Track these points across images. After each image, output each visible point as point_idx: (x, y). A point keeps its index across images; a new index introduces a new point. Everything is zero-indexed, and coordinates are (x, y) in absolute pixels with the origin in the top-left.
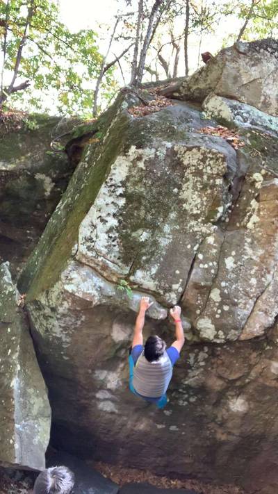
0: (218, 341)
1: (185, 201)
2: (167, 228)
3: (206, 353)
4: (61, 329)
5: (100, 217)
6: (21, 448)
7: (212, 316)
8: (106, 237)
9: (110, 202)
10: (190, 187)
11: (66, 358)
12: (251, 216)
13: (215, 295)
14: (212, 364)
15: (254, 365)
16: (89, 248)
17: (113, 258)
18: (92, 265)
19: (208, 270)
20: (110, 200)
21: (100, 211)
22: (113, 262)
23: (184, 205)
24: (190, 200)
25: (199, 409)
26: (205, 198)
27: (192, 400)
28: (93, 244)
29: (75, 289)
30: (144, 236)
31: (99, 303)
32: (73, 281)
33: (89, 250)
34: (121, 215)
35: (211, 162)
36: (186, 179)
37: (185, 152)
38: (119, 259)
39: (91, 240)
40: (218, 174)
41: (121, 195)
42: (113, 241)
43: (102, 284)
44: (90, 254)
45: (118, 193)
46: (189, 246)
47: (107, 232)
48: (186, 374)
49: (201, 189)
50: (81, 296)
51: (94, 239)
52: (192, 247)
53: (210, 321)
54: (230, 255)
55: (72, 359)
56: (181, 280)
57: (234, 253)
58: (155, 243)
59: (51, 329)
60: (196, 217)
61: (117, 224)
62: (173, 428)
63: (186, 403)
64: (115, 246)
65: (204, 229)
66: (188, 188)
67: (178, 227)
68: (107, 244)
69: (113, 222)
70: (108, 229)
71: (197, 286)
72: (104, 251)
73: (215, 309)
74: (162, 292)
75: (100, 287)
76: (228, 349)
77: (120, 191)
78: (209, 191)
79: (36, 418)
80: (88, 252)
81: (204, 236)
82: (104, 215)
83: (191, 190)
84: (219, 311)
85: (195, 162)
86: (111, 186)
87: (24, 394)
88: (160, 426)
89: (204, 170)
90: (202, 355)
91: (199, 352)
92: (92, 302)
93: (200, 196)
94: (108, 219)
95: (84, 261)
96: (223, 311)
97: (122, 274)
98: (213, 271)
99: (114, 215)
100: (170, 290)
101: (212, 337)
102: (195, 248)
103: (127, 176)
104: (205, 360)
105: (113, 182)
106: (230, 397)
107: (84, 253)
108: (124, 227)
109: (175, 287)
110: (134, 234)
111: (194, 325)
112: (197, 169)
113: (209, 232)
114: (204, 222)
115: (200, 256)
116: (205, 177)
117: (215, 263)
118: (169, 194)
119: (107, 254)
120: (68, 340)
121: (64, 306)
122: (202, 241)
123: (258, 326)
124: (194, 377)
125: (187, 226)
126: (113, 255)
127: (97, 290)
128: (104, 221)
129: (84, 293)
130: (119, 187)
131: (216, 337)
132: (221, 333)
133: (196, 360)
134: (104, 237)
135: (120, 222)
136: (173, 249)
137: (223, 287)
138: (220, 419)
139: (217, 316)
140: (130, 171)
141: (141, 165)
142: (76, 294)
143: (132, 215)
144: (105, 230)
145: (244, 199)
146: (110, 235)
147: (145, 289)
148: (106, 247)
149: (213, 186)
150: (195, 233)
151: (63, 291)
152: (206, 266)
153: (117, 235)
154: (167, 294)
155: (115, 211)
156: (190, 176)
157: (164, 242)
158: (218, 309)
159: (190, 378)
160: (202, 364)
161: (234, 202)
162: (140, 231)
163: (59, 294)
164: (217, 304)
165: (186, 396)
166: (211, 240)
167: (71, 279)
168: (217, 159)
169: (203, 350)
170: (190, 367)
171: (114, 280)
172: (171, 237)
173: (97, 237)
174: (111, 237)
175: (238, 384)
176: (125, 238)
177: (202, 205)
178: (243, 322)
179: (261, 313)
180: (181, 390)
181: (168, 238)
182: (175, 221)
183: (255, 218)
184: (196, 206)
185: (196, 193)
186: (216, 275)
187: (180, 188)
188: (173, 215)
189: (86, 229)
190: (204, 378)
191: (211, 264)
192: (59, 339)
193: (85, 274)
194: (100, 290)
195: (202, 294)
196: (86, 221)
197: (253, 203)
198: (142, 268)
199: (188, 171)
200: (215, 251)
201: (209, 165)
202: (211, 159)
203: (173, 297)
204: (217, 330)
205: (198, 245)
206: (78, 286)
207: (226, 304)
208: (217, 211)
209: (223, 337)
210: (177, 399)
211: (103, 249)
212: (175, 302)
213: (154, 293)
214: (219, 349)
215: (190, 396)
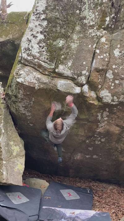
0: (114, 103)
1: (85, 18)
2: (75, 37)
3: (108, 112)
4: (24, 108)
5: (33, 34)
6: (7, 174)
7: (109, 88)
8: (38, 46)
9: (37, 24)
10: (87, 8)
11: (31, 125)
13: (110, 75)
14: (112, 118)
16: (28, 55)
17: (43, 59)
18: (32, 66)
19: (103, 59)
20: (37, 23)
21: (32, 31)
22: (44, 62)
23: (84, 21)
24: (88, 17)
25: (108, 145)
26: (97, 13)
27: (103, 140)
28: (30, 52)
29: (23, 80)
30: (61, 43)
31: (39, 88)
32: (21, 76)
33: (28, 56)
34: (45, 32)
36: (83, 3)
38: (47, 59)
39: (29, 49)
41: (44, 19)
42: (42, 48)
43: (39, 76)
45: (42, 18)
46: (90, 46)
47: (38, 44)
48: (98, 126)
49: (94, 7)
50: (27, 85)
51: (31, 49)
52: (92, 46)
53: (108, 91)
54: (117, 48)
55: (34, 125)
56: (87, 68)
57: (119, 46)
58: (69, 47)
59: (18, 109)
60: (92, 27)
61: (44, 38)
62: (95, 157)
63: (100, 142)
64: (44, 51)
65: (98, 33)
66: (85, 9)
68: (39, 51)
69: (41, 37)
70: (39, 41)
71: (98, 70)
72: (38, 55)
73: (110, 83)
74: (76, 77)
75: (38, 78)
76: (121, 108)
77: (43, 17)
78: (99, 8)
79: (16, 157)
80: (28, 57)
81: (99, 38)
82: (34, 33)
83: (87, 11)
84: (113, 84)
86: (37, 14)
87: (8, 145)
88: (87, 156)
90: (105, 114)
91: (103, 112)
92: (34, 88)
93: (94, 13)
94: (37, 35)
95: (27, 63)
96: (115, 84)
97: (50, 69)
98: (106, 59)
99: (41, 32)
100: (81, 75)
101: (110, 101)
102: (94, 47)
103: (46, 7)
104: (107, 116)
105: (38, 12)
107: (26, 58)
108: (48, 39)
109: (84, 72)
110: (55, 43)
111: (98, 95)
113: (101, 35)
114: (98, 29)
115: (98, 51)
117: (107, 54)
118: (73, 14)
119: (40, 57)
120: (29, 114)
121: (20, 93)
122: (98, 41)
124: (102, 127)
125: (87, 33)
126: (43, 57)
127: (36, 80)
128: (35, 37)
129: (29, 82)
130: (42, 14)
131: (113, 101)
132: (115, 98)
133: (102, 117)
134: (36, 46)
135: (45, 36)
136: (80, 49)
137: (114, 69)
138: (120, 149)
139: (112, 88)
140: (47, 3)
142: (24, 83)
143: (52, 31)
144: (37, 42)
145: (123, 10)
146: (40, 45)
147: (65, 76)
149: (101, 4)
150: (93, 37)
151: (17, 83)
152: (102, 57)
153: (44, 44)
154: (79, 78)
155: (41, 30)
157: (74, 46)
158: (112, 83)
159: (99, 128)
160: (106, 119)
161: (116, 14)
162: (58, 41)
163: (16, 86)
164: (111, 80)
165: (99, 138)
166: (103, 40)
167: (20, 75)
169: (106, 110)
170: (99, 121)
171: (47, 73)
172: (78, 42)
173: (32, 47)
174: (41, 46)
176: (49, 46)
177: (96, 18)
180: (96, 136)
181: (76, 43)
182: (80, 32)
184: (92, 20)
185: (91, 11)
186: (109, 62)
187: (80, 10)
188: (78, 28)
189: (25, 43)
190: (108, 127)
191: (105, 55)
192: (24, 114)
193: (28, 70)
194: (38, 80)
195: (100, 75)
196: (24, 39)
198: (62, 63)
200: (106, 46)
203: (83, 79)
204: (113, 96)
205: (95, 44)
206: (24, 78)
207: (117, 80)
208: (106, 21)
209: (117, 100)
210: (94, 141)
211: (37, 54)
212: (84, 82)
213: (71, 78)
214: (115, 109)
215: (101, 138)
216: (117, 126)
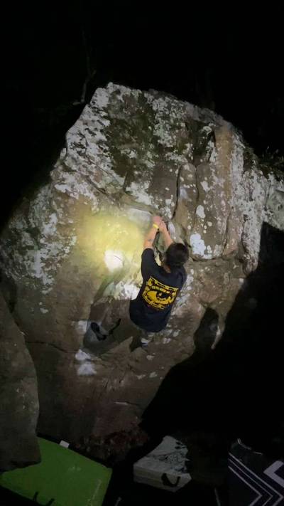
2: (149, 155)
5: (88, 129)
7: (201, 232)
8: (97, 147)
9: (95, 120)
10: (161, 127)
11: (45, 311)
12: (210, 153)
13: (200, 212)
16: (79, 153)
17: (106, 168)
18: (85, 174)
19: (190, 190)
20: (95, 118)
21: (86, 124)
22: (107, 172)
23: (159, 141)
24: (163, 137)
26: (175, 137)
27: (176, 334)
28: (84, 150)
30: (132, 154)
33: (80, 155)
34: (108, 133)
35: (175, 110)
36: (156, 121)
37: (153, 100)
38: (112, 169)
39: (81, 146)
40: (181, 119)
41: (105, 117)
42: (105, 152)
44: (81, 159)
45: (102, 115)
46: (171, 170)
47: (98, 143)
49: (170, 129)
50: (77, 199)
51: (85, 146)
52: (174, 171)
53: (200, 237)
54: (204, 180)
56: (172, 196)
57: (206, 179)
60: (171, 150)
61: (106, 140)
62: (152, 375)
63: (169, 339)
64: (106, 156)
65: (179, 159)
66: (159, 128)
67: (157, 156)
68: (99, 153)
69: (100, 136)
70: (98, 140)
71: (186, 203)
73: (202, 225)
74: (157, 206)
77: (104, 114)
78: (177, 131)
80: (79, 157)
81: (181, 164)
82: (91, 128)
83: (162, 130)
84: (206, 227)
85: (162, 109)
86: (94, 108)
88: (140, 377)
89: (171, 115)
90: (189, 279)
93: (170, 135)
94: (96, 132)
96: (208, 227)
98: (194, 191)
99: (101, 131)
101: (202, 254)
102: (176, 173)
103: (108, 105)
105: (96, 106)
107: (75, 156)
108: (113, 143)
109: (168, 201)
110: (122, 152)
112: (164, 114)
113: (183, 161)
114: (179, 153)
115: (182, 179)
116: (172, 121)
117: (195, 185)
118: (146, 129)
119: (100, 162)
120: (50, 281)
122: (180, 168)
123: (234, 241)
124: (181, 305)
125: (165, 155)
126: (106, 164)
128: (92, 133)
129: (81, 196)
130: (102, 111)
131: (206, 252)
132: (209, 248)
134: (94, 146)
135: (108, 138)
137: (206, 205)
139: (205, 232)
140: (110, 100)
141: (120, 97)
144: (95, 141)
146: (101, 146)
148: (98, 155)
149: (179, 128)
150: (173, 161)
151: (51, 196)
152: (188, 187)
153: (107, 148)
154: (162, 209)
155: (102, 128)
156: (160, 119)
157: (149, 165)
158: (204, 225)
159: (177, 307)
162: (128, 150)
164: (203, 221)
165: (171, 331)
166: (187, 168)
167: (64, 179)
168: (179, 108)
172: (154, 162)
173: (87, 144)
174: (102, 148)
177: (173, 140)
181: (152, 163)
182: (155, 151)
183: (214, 154)
184: (169, 141)
185: (167, 132)
186: (198, 193)
187: (153, 127)
188: (151, 146)
189: (74, 136)
190: (190, 304)
191: (191, 185)
195: (190, 210)
196: (72, 130)
197: (211, 144)
198: (136, 181)
199: (157, 115)
200: (191, 176)
201: (174, 111)
202: (175, 107)
203: (168, 212)
205: (178, 170)
206: (73, 186)
207: (210, 221)
208: (186, 148)
209: (211, 252)
210: (162, 337)
211: (96, 157)
212: (170, 217)
213: (149, 208)
216: (201, 302)
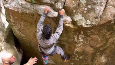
0: (88, 26)
3: (83, 34)
4: (18, 31)
11: (28, 44)
14: (87, 40)
15: (109, 39)
25: (85, 62)
27: (81, 58)
29: (9, 6)
31: (22, 12)
32: (8, 2)
43: (23, 2)
50: (12, 9)
53: (81, 15)
55: (30, 44)
73: (83, 8)
74: (53, 3)
75: (21, 4)
76: (94, 31)
84: (86, 9)
91: (79, 34)
92: (18, 12)
96: (88, 8)
100: (58, 1)
101: (83, 24)
104: (82, 38)
106: (98, 56)
111: (73, 19)
120: (24, 36)
123: (109, 14)
124: (78, 47)
127: (19, 5)
129: (13, 7)
133: (78, 38)
139: (85, 12)
142: (10, 8)
147: (45, 3)
154: (56, 4)
158: (85, 8)
159: (77, 48)
160: (81, 40)
164: (84, 5)
165: (78, 56)
169: (81, 33)
170: (76, 43)
175: (101, 49)
178: (100, 14)
179: (111, 7)
180: (75, 54)
190: (83, 47)
204: (86, 20)
206: (10, 4)
207: (90, 4)
209: (90, 23)
210: (74, 58)
212: (61, 8)
213: (50, 5)
214: (89, 32)
215: (79, 56)
216: (91, 46)
